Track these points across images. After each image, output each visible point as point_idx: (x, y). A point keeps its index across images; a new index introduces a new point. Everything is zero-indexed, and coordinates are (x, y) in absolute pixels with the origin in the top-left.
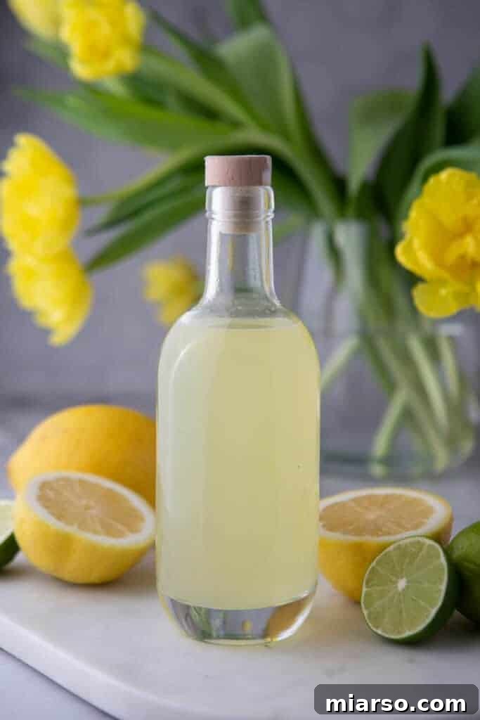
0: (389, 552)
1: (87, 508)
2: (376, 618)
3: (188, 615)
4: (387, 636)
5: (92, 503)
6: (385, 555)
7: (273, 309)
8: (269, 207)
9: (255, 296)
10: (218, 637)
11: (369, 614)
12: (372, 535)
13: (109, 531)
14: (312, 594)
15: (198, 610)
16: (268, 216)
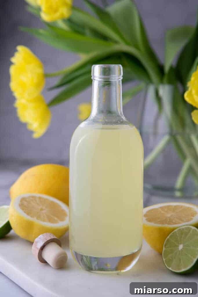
0: (175, 232)
1: (42, 209)
2: (169, 262)
3: (82, 260)
4: (173, 270)
5: (44, 208)
6: (173, 233)
7: (122, 121)
8: (120, 74)
9: (114, 115)
10: (95, 270)
11: (165, 260)
12: (168, 224)
13: (50, 220)
14: (140, 250)
15: (86, 257)
16: (120, 78)
